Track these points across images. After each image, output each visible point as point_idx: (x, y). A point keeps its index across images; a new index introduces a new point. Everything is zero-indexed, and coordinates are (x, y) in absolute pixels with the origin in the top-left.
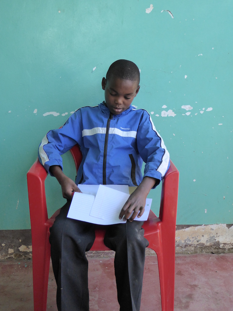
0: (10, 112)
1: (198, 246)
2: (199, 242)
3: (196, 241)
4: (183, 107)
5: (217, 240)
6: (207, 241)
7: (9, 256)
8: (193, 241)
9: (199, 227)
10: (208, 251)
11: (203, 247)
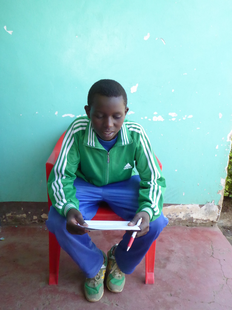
0: (37, 113)
1: (177, 220)
2: (178, 217)
3: (175, 216)
5: (191, 216)
6: (184, 216)
7: (33, 221)
8: (173, 216)
9: (178, 206)
10: (184, 224)
11: (180, 221)
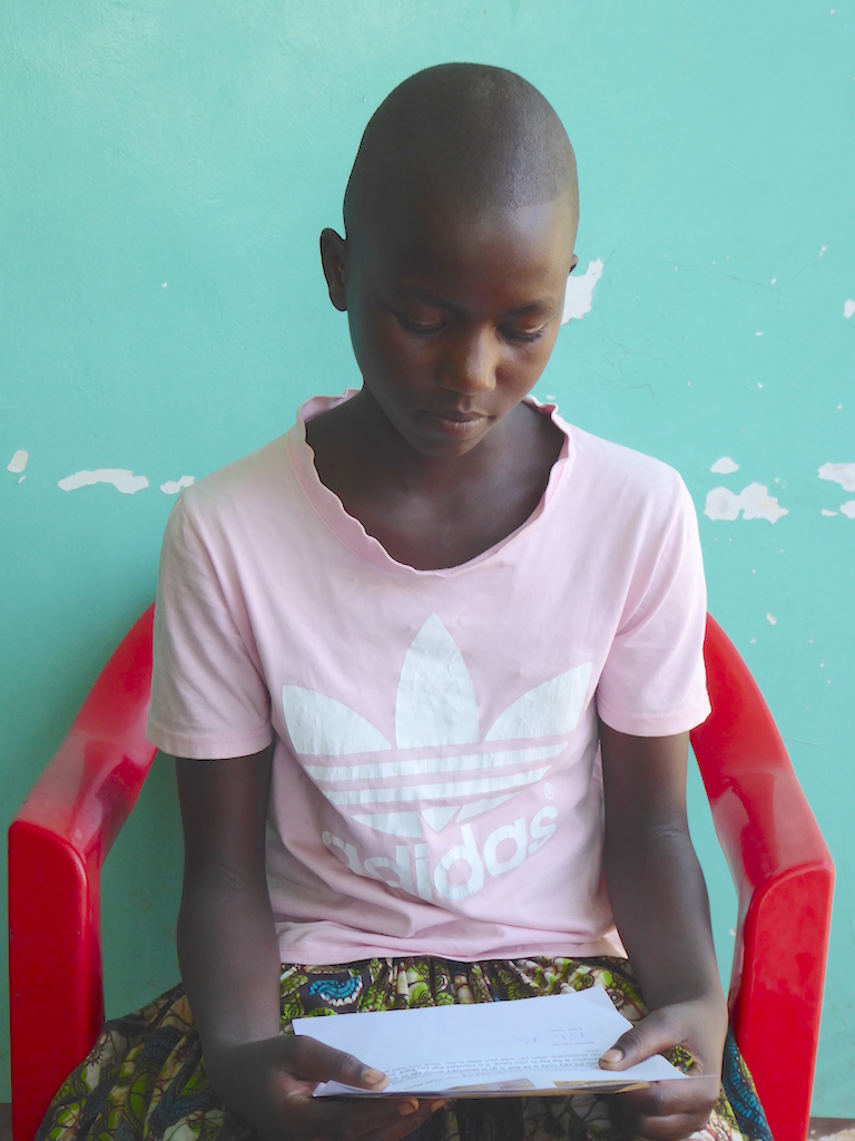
4: (826, 472)
